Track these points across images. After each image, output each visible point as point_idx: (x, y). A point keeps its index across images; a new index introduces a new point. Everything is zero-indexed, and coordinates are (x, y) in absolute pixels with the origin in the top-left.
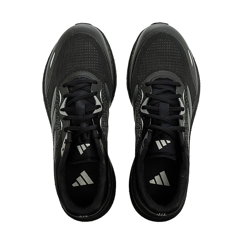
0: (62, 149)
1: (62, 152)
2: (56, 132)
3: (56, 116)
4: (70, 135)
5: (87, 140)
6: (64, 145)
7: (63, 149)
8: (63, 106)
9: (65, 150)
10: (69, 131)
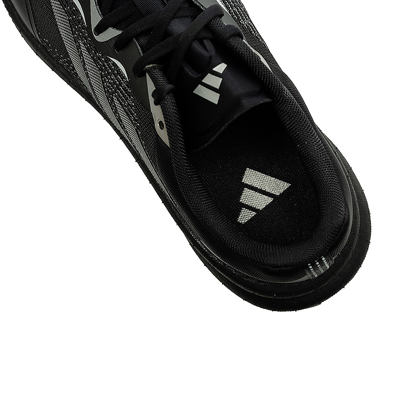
0: (157, 126)
1: (163, 135)
2: (118, 97)
3: (92, 58)
4: (158, 74)
5: (211, 57)
6: (157, 113)
7: (161, 123)
8: (96, 18)
9: (168, 123)
10: (151, 66)
